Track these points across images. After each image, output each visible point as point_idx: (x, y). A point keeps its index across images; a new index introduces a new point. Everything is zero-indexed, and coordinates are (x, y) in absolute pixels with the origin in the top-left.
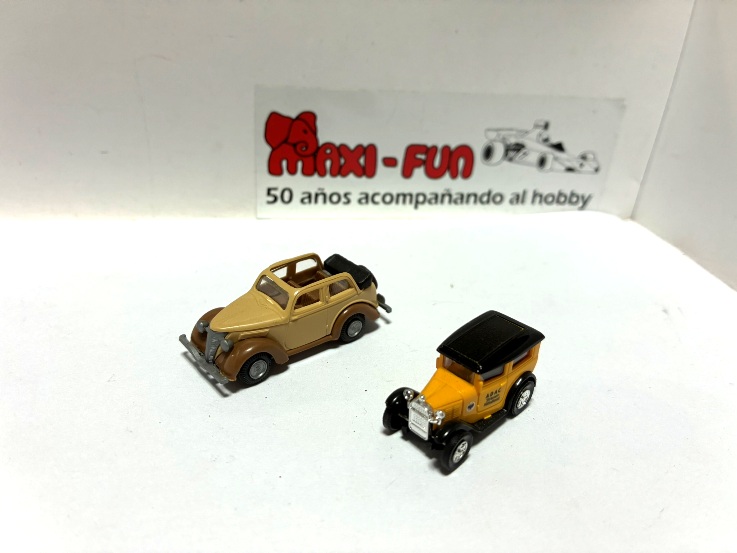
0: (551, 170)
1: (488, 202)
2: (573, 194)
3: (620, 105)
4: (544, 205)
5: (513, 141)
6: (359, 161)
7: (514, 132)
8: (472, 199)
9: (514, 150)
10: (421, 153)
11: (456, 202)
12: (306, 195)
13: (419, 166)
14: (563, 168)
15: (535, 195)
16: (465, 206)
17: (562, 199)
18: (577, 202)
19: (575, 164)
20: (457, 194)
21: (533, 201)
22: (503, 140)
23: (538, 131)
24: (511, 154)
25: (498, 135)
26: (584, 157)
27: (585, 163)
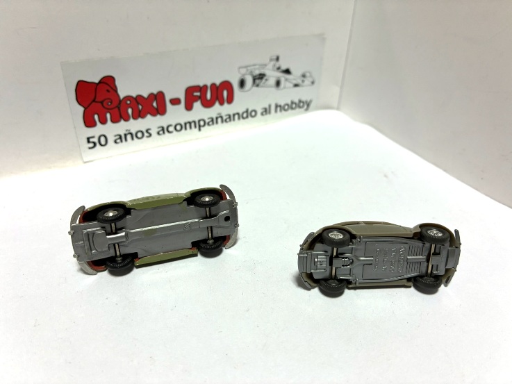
0: (285, 88)
1: (247, 117)
2: (300, 101)
3: (322, 38)
4: (283, 112)
5: (257, 72)
6: (153, 105)
7: (257, 67)
8: (236, 117)
9: (259, 78)
10: (197, 92)
11: (226, 121)
12: (118, 137)
13: (196, 101)
14: (291, 85)
15: (277, 106)
16: (232, 122)
17: (294, 106)
18: (303, 107)
19: (299, 81)
20: (226, 115)
21: (276, 111)
22: (251, 73)
23: (272, 63)
24: (257, 81)
25: (247, 70)
26: (304, 76)
27: (304, 79)
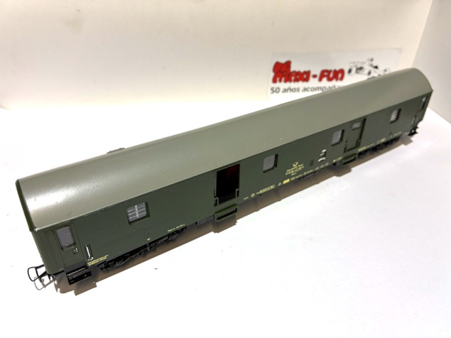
3: (400, 50)
5: (359, 66)
6: (304, 76)
7: (360, 63)
10: (326, 73)
12: (284, 90)
13: (324, 77)
14: (377, 75)
19: (381, 73)
22: (356, 66)
23: (369, 62)
24: (358, 71)
25: (354, 64)
26: (385, 71)
